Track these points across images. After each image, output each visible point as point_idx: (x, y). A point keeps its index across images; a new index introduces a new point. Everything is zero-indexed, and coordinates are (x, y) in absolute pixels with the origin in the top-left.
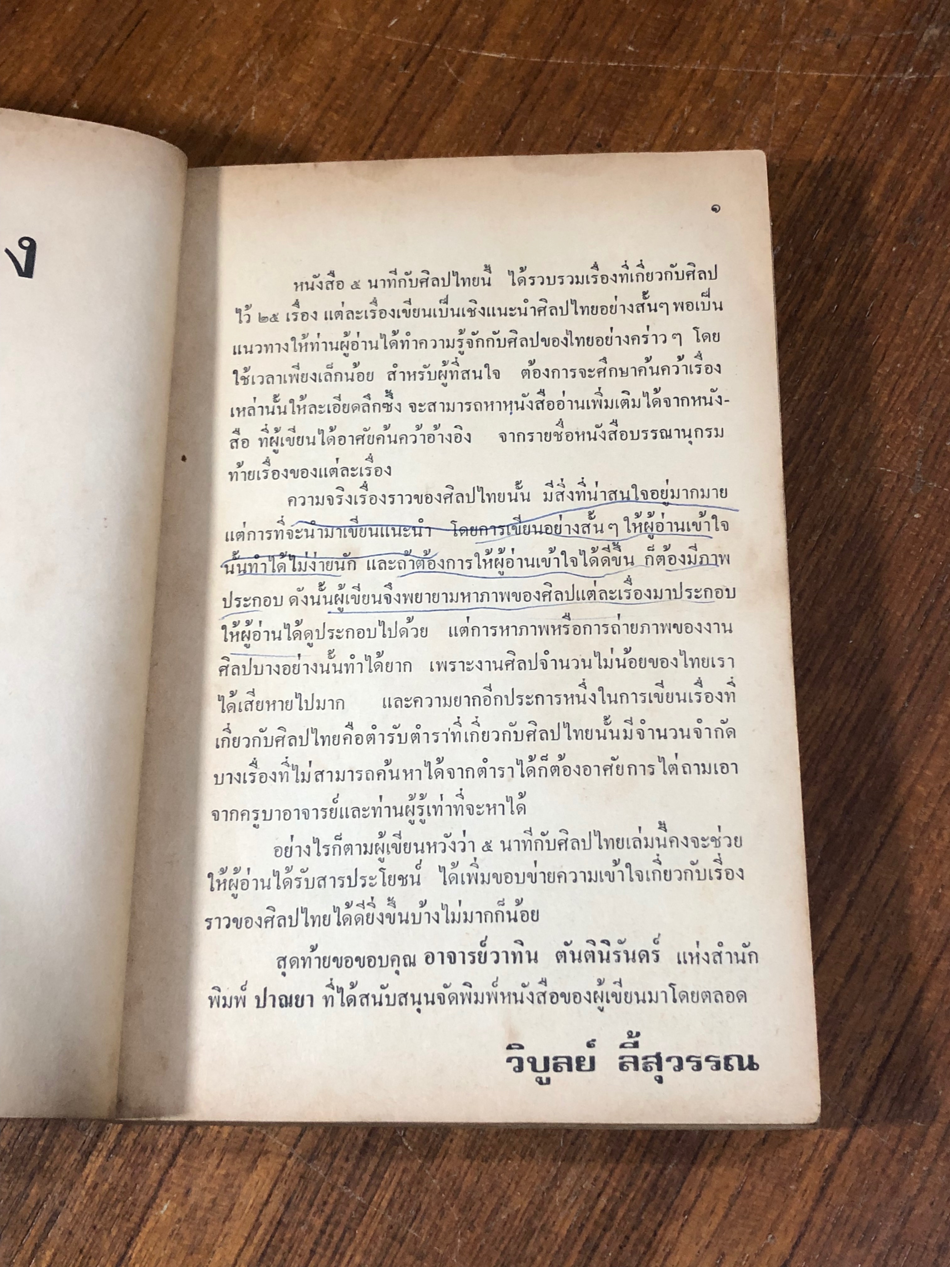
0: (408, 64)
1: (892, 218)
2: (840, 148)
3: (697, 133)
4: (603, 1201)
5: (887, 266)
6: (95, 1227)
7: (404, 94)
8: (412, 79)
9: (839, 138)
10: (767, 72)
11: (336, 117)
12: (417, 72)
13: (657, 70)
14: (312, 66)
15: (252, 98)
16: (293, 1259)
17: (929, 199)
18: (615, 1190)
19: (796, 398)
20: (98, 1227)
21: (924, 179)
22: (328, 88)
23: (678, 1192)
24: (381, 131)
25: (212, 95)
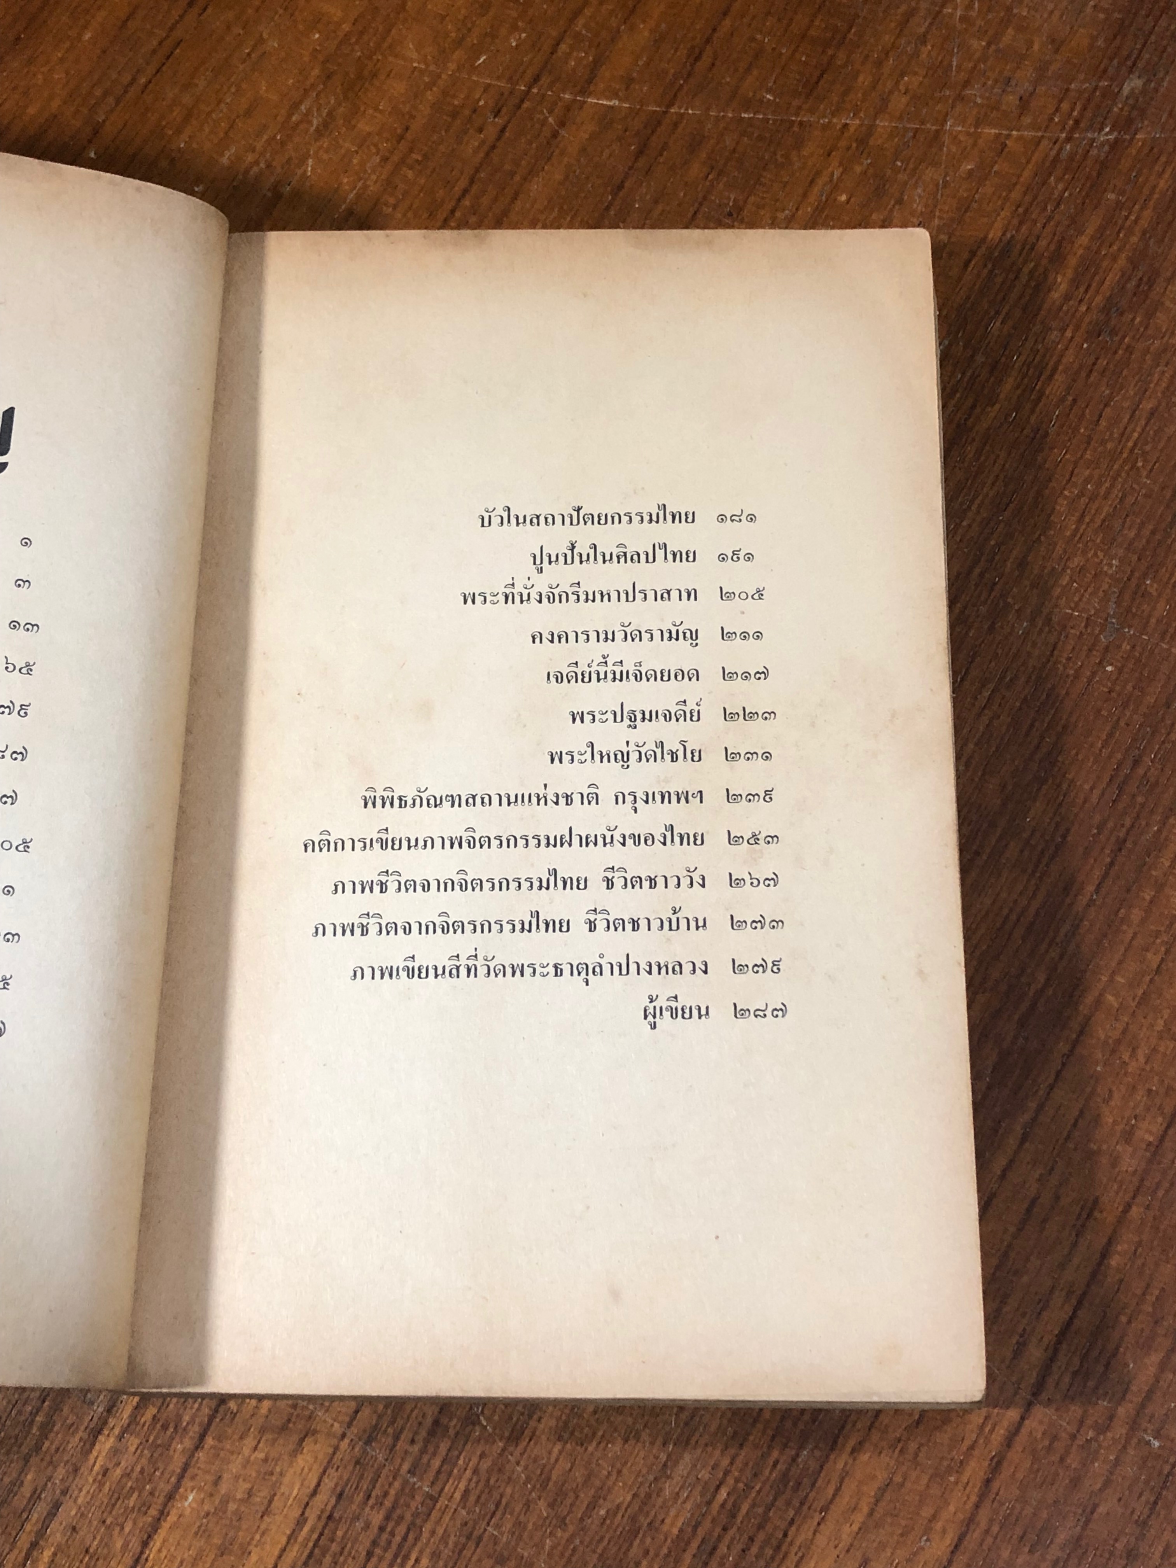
0: (499, 111)
1: (1083, 308)
2: (1021, 223)
3: (848, 201)
4: (723, 1494)
5: (1076, 366)
6: (104, 1522)
7: (493, 147)
8: (503, 130)
9: (1021, 210)
10: (934, 128)
11: (410, 174)
12: (509, 122)
13: (801, 123)
14: (381, 112)
15: (308, 151)
16: (345, 1561)
17: (1129, 286)
18: (737, 1480)
19: (965, 523)
20: (108, 1522)
21: (1122, 261)
22: (401, 138)
23: (813, 1485)
24: (465, 192)
25: (259, 146)
